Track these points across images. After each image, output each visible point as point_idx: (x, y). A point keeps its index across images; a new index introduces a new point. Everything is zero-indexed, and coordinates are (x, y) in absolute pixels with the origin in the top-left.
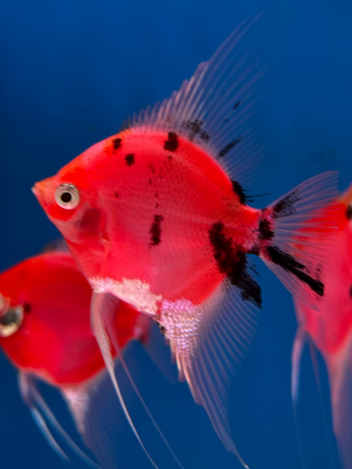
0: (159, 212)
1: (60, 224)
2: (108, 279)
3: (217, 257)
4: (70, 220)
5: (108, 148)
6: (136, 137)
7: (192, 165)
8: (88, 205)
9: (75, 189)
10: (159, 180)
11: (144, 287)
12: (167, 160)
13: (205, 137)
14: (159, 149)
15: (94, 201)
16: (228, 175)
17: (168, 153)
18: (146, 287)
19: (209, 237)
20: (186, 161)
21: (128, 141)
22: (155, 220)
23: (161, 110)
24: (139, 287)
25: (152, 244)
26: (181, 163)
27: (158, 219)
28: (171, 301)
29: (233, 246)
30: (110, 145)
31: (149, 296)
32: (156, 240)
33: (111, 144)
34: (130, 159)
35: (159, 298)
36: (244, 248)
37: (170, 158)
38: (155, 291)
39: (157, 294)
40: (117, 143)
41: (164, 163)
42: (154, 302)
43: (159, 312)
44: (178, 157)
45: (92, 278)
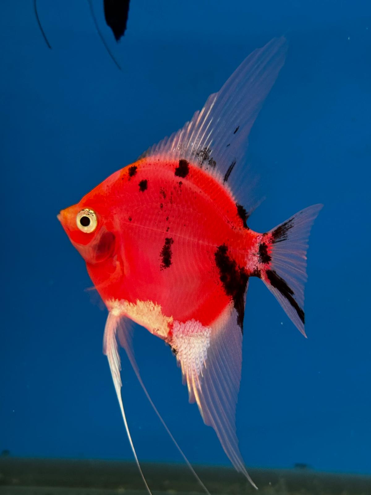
0: (170, 235)
1: (81, 248)
2: (122, 300)
3: (223, 279)
4: (89, 244)
5: (124, 175)
6: (150, 164)
7: (201, 190)
8: (104, 229)
9: (94, 214)
10: (169, 205)
11: (156, 308)
12: (177, 185)
13: (213, 163)
14: (171, 175)
15: (110, 225)
16: (234, 199)
17: (179, 179)
18: (158, 308)
19: (216, 259)
20: (195, 186)
21: (143, 169)
22: (167, 243)
23: (175, 139)
24: (152, 309)
25: (163, 266)
26: (190, 188)
27: (169, 241)
28: (182, 323)
29: (237, 268)
30: (126, 172)
31: (161, 317)
32: (167, 262)
33: (128, 171)
34: (143, 185)
35: (171, 319)
36: (246, 270)
37: (181, 183)
38: (166, 312)
39: (169, 316)
40: (133, 171)
41: (175, 188)
42: (165, 324)
43: (170, 334)
44: (187, 182)
45: (108, 300)
